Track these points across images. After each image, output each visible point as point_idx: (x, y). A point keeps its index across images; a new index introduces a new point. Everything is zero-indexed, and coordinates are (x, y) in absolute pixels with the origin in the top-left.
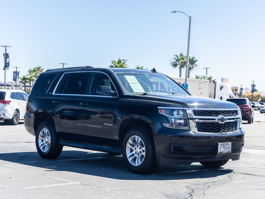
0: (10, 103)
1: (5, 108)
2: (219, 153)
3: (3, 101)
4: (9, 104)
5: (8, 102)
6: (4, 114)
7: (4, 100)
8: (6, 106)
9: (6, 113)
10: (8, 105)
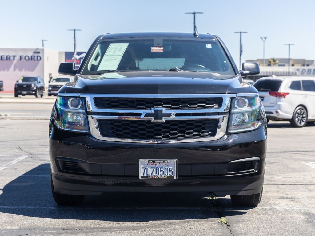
0: (287, 96)
1: (279, 103)
2: (140, 178)
3: (276, 94)
4: (285, 97)
5: (284, 95)
6: (277, 112)
7: (277, 92)
8: (280, 101)
9: (280, 110)
10: (283, 99)
